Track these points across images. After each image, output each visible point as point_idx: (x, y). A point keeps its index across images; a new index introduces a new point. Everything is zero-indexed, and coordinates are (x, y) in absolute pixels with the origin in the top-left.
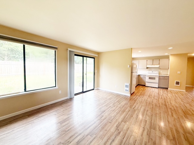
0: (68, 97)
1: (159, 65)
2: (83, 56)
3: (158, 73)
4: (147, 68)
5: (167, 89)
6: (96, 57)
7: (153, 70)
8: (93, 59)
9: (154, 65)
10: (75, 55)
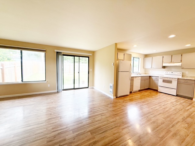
0: (56, 91)
1: (181, 63)
2: (74, 56)
3: (181, 74)
5: (191, 99)
9: (173, 63)
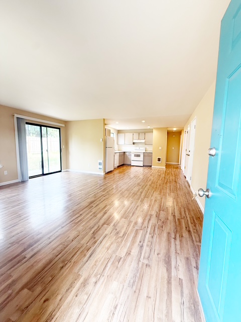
0: (19, 180)
1: (144, 140)
2: (41, 126)
3: (145, 149)
4: (134, 143)
5: (151, 166)
6: (63, 127)
7: (140, 145)
8: (58, 130)
9: (140, 140)
10: (27, 123)
